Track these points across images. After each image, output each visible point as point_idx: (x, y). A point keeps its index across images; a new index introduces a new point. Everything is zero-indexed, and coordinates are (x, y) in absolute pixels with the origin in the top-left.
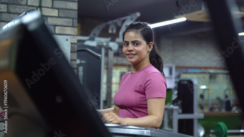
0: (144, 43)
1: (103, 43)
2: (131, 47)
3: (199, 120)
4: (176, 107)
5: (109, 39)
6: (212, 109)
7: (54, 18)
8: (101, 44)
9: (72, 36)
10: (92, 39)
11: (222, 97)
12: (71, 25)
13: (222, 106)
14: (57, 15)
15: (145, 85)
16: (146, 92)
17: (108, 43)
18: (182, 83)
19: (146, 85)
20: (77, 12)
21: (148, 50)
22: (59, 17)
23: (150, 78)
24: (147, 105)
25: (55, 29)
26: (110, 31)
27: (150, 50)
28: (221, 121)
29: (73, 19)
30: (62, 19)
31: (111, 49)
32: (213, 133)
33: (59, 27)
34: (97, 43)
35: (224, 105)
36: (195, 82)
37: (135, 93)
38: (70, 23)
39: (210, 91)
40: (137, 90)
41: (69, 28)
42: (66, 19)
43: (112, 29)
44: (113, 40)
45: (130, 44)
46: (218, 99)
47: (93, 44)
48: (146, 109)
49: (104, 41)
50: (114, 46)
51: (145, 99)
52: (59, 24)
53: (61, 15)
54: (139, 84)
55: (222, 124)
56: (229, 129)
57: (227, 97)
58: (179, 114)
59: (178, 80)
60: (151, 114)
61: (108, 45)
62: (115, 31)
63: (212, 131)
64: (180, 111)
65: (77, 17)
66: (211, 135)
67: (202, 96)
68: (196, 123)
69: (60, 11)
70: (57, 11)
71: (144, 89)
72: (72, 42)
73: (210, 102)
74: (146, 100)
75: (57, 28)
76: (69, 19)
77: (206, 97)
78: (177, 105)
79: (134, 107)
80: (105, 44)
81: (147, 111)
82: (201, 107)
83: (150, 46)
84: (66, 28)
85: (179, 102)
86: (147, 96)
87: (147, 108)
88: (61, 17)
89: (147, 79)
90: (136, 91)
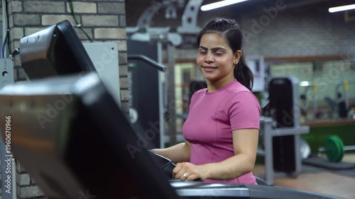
0: (230, 51)
1: (158, 35)
2: (210, 57)
3: (303, 136)
4: (268, 120)
5: (167, 29)
6: (318, 115)
7: (92, 16)
8: (156, 37)
9: (119, 41)
10: (143, 31)
11: (333, 96)
12: (117, 25)
13: (333, 110)
14: (95, 12)
15: (229, 111)
16: (232, 121)
17: (165, 34)
18: (275, 82)
19: (231, 110)
20: (124, 4)
21: (234, 61)
22: (98, 14)
23: (238, 100)
24: (232, 139)
25: (93, 33)
26: (168, 16)
27: (237, 61)
28: (334, 133)
29: (119, 15)
30: (103, 16)
31: (171, 43)
32: (322, 152)
33: (99, 29)
34: (151, 36)
35: (336, 108)
36: (295, 80)
37: (214, 122)
38: (115, 21)
39: (316, 90)
40: (217, 117)
41: (114, 29)
42: (108, 17)
43: (171, 13)
44: (173, 31)
45: (209, 52)
46: (327, 99)
47: (145, 37)
48: (231, 145)
49: (160, 32)
50: (175, 39)
51: (229, 130)
52: (98, 24)
53: (101, 11)
54: (220, 109)
55: (336, 139)
56: (346, 144)
57: (339, 95)
58: (274, 128)
59: (269, 80)
60: (239, 153)
61: (166, 38)
62: (174, 15)
63: (321, 149)
64: (275, 124)
65: (124, 12)
66: (320, 155)
67: (303, 97)
68: (297, 140)
69: (99, 5)
70: (95, 5)
71: (229, 115)
72: (120, 50)
73: (316, 105)
74: (231, 132)
75: (96, 30)
76: (113, 16)
77: (309, 97)
78: (269, 116)
79: (214, 142)
80: (161, 37)
81: (232, 148)
82: (303, 113)
83: (237, 56)
84: (110, 29)
85: (273, 112)
86: (232, 126)
87: (232, 143)
88: (101, 14)
89: (233, 102)
90: (216, 120)
